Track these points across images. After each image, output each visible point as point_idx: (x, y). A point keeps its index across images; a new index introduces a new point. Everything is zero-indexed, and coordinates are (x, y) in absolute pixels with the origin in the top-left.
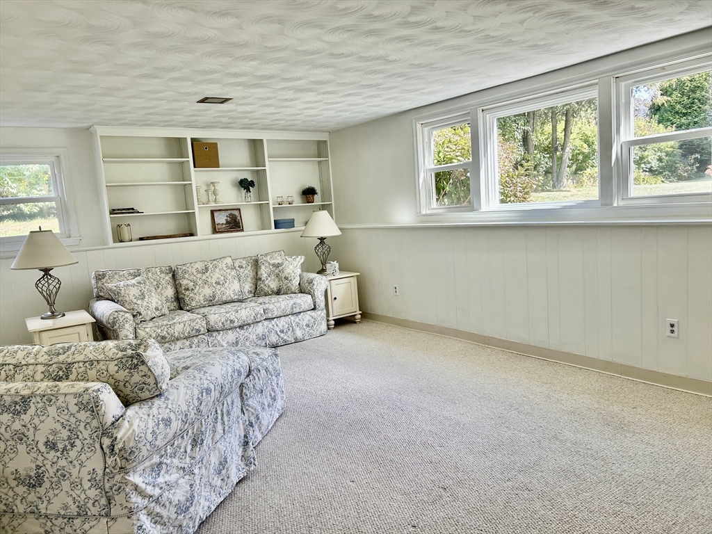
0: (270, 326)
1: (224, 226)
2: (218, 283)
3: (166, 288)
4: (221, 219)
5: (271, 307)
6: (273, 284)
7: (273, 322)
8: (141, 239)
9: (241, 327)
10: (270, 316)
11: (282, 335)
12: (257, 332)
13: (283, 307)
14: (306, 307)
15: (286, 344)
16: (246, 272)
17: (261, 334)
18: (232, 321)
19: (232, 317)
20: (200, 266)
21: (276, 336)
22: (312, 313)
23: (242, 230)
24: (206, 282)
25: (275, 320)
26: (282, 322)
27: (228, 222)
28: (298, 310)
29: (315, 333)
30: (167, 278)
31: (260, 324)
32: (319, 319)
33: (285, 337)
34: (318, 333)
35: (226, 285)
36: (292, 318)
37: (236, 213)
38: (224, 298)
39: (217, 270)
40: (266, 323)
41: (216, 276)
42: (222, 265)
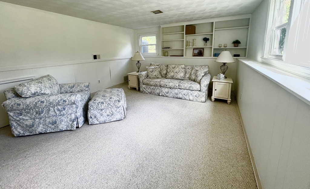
0: (180, 91)
1: (196, 54)
2: (176, 72)
3: (164, 71)
4: (196, 52)
5: (182, 85)
6: (193, 77)
7: (182, 90)
8: (171, 56)
9: (170, 88)
10: (180, 88)
11: (184, 96)
12: (175, 92)
13: (186, 86)
14: (196, 89)
15: (185, 99)
16: (189, 71)
17: (176, 93)
18: (166, 85)
19: (167, 84)
20: (173, 66)
21: (182, 95)
22: (199, 92)
23: (203, 56)
24: (173, 71)
25: (183, 90)
26: (185, 91)
27: (198, 53)
28: (192, 89)
29: (199, 100)
30: (166, 68)
31: (177, 89)
32: (201, 95)
33: (185, 97)
34: (200, 100)
35: (179, 74)
36: (189, 91)
37: (202, 50)
38: (176, 77)
39: (178, 68)
40: (179, 90)
41: (177, 70)
42: (180, 67)
